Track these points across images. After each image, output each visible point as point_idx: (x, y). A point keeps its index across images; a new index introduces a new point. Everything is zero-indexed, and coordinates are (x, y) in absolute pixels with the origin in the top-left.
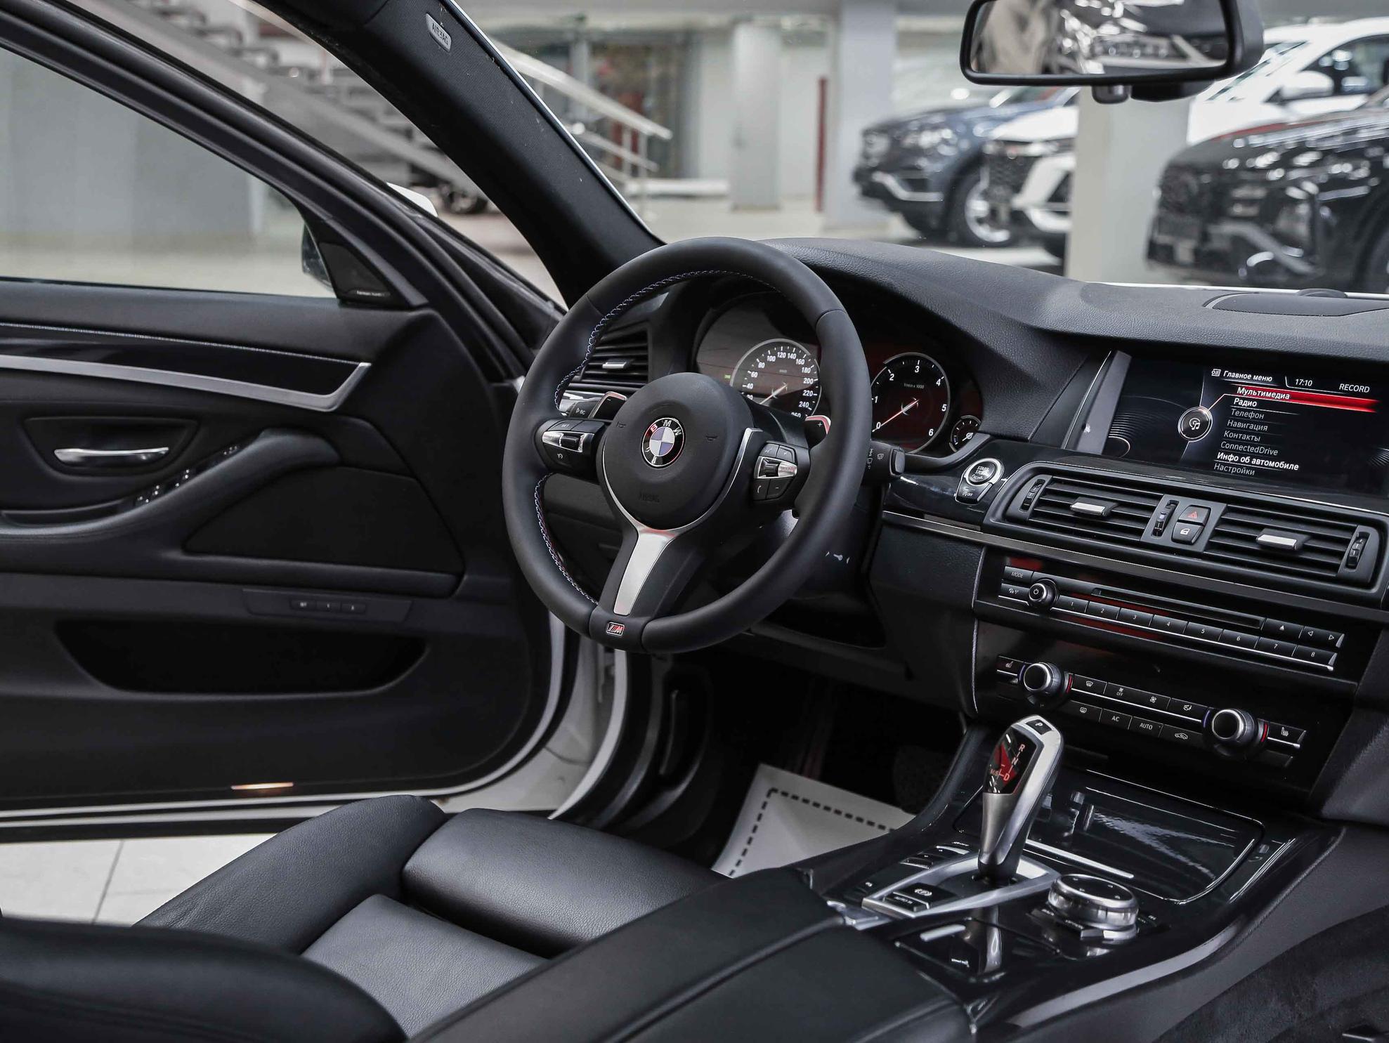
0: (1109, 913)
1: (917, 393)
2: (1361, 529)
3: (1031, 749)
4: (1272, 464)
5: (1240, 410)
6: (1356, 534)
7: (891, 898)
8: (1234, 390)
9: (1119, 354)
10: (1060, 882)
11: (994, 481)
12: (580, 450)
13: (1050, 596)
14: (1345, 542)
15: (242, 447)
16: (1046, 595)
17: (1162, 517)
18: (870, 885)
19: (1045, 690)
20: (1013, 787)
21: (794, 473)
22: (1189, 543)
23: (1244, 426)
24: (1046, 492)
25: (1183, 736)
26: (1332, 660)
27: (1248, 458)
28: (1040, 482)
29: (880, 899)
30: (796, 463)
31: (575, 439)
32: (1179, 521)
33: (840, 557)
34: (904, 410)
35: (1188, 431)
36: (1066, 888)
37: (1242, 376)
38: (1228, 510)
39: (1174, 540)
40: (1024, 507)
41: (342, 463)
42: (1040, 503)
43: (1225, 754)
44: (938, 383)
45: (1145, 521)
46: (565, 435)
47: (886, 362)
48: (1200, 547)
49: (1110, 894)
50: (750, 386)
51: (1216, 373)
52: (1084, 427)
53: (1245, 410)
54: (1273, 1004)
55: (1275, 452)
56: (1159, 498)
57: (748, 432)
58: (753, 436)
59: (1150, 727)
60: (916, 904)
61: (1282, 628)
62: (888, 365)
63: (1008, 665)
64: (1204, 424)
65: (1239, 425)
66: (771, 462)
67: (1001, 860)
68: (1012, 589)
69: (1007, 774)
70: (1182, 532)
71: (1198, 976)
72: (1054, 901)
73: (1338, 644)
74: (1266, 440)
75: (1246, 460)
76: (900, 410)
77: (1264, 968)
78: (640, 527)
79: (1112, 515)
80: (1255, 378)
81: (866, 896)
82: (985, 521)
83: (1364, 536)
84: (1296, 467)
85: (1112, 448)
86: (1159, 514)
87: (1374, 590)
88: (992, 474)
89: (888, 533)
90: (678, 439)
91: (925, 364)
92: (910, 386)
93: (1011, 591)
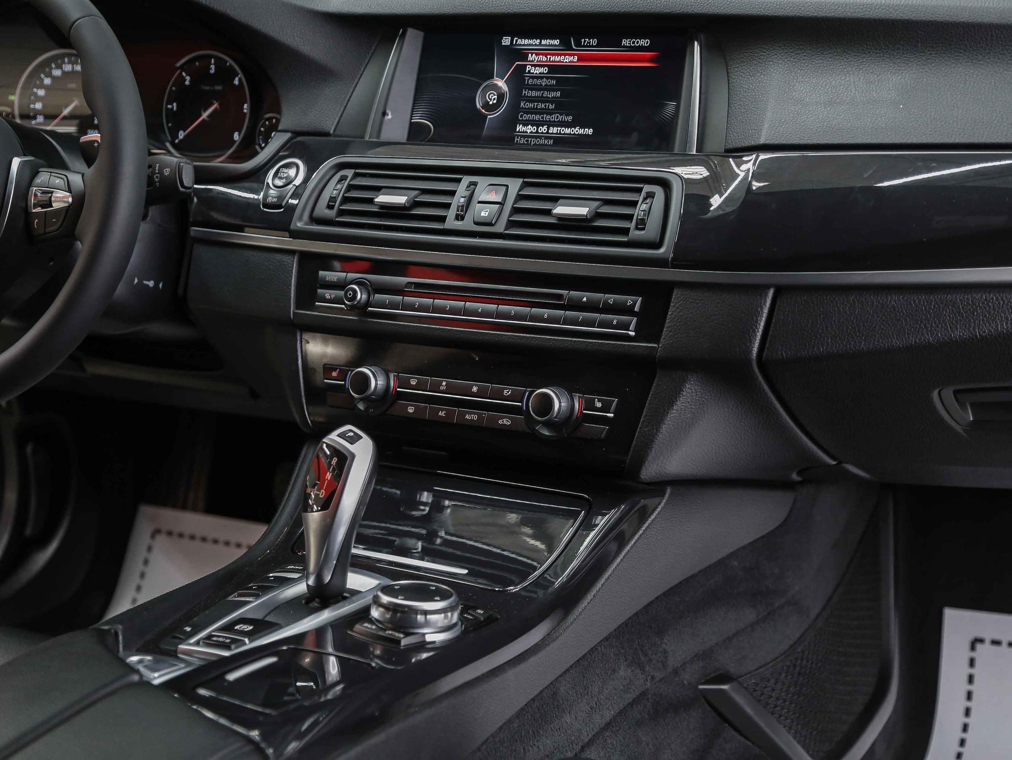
0: (429, 617)
1: (215, 96)
2: (647, 188)
3: (343, 460)
4: (567, 131)
5: (533, 78)
6: (643, 194)
7: (209, 641)
8: (525, 58)
9: (411, 32)
10: (380, 594)
11: (297, 182)
13: (364, 297)
14: (634, 204)
16: (361, 296)
17: (462, 200)
18: (188, 629)
19: (372, 394)
20: (330, 503)
21: (68, 202)
22: (490, 224)
23: (538, 94)
24: (351, 188)
25: (506, 422)
26: (632, 327)
27: (545, 127)
28: (343, 178)
29: (197, 643)
30: (70, 191)
32: (479, 202)
33: (151, 284)
34: (205, 115)
35: (486, 105)
36: (385, 599)
37: (531, 42)
38: (525, 185)
39: (476, 223)
40: (330, 207)
42: (346, 200)
43: (547, 433)
44: (236, 82)
45: (447, 206)
47: (178, 64)
48: (500, 228)
49: (426, 594)
50: (39, 106)
51: (506, 41)
52: (384, 114)
53: (537, 78)
54: (623, 672)
55: (570, 118)
56: (459, 181)
57: (16, 162)
58: (22, 165)
59: (475, 417)
60: (234, 641)
61: (585, 299)
62: (182, 68)
63: (334, 374)
64: (501, 97)
65: (534, 94)
66: (44, 192)
67: (327, 578)
68: (329, 294)
69: (322, 491)
70: (483, 214)
71: (533, 660)
72: (375, 613)
73: (637, 309)
74: (561, 106)
75: (543, 129)
76: (200, 115)
77: (606, 639)
79: (416, 204)
80: (544, 42)
81: (182, 641)
82: (292, 227)
83: (651, 195)
84: (590, 131)
85: (416, 134)
86: (459, 200)
87: (662, 250)
88: (297, 173)
91: (220, 63)
92: (207, 88)
93: (327, 296)
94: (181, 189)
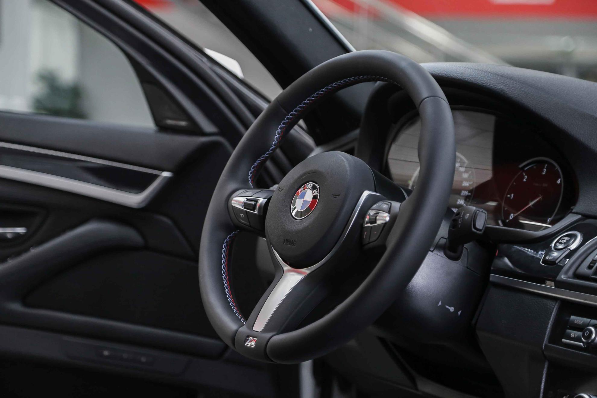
1: (542, 191)
11: (572, 247)
12: (256, 212)
16: (594, 336)
30: (390, 213)
31: (253, 203)
33: (452, 309)
34: (531, 204)
40: (590, 267)
44: (559, 182)
46: (248, 200)
47: (521, 166)
57: (366, 194)
58: (370, 196)
62: (523, 169)
63: (565, 397)
66: (375, 214)
68: (574, 334)
76: (528, 204)
78: (286, 268)
82: (558, 278)
88: (574, 241)
90: (315, 197)
91: (551, 167)
92: (537, 185)
93: (572, 335)
94: (473, 230)
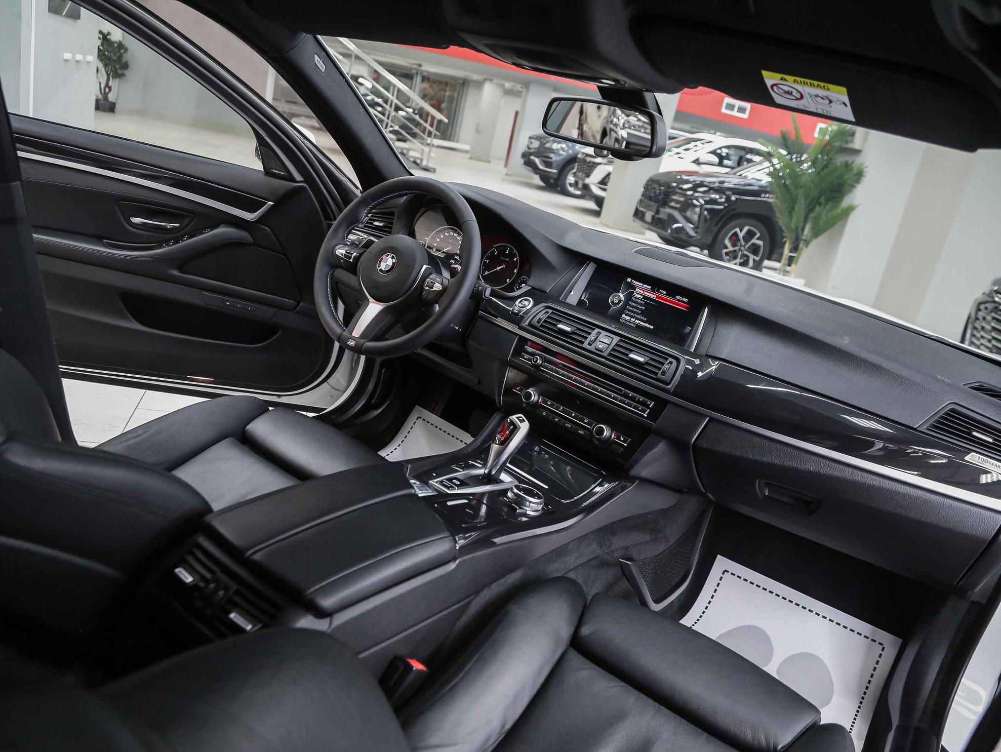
0: (531, 504)
1: (505, 262)
2: (670, 359)
3: (515, 428)
4: (643, 324)
5: (635, 298)
6: (668, 361)
7: (441, 482)
8: (635, 289)
9: (592, 264)
10: (514, 487)
11: (528, 308)
12: (351, 260)
13: (541, 362)
14: (663, 364)
15: (211, 230)
16: (539, 362)
17: (593, 338)
18: (435, 475)
19: (531, 402)
20: (504, 443)
21: (440, 289)
22: (601, 351)
23: (636, 305)
24: (549, 317)
25: (581, 432)
26: (647, 413)
27: (634, 319)
28: (547, 312)
29: (437, 482)
30: (442, 285)
31: (350, 255)
32: (600, 341)
34: (498, 268)
35: (613, 302)
36: (515, 491)
37: (639, 284)
38: (620, 340)
39: (596, 349)
40: (538, 322)
41: (254, 244)
42: (545, 321)
43: (597, 443)
44: (515, 260)
45: (586, 338)
46: (346, 252)
47: (495, 246)
48: (605, 354)
49: (533, 495)
50: (435, 244)
51: (629, 280)
52: (571, 292)
53: (637, 299)
54: (594, 546)
55: (646, 319)
56: (594, 329)
57: (425, 267)
58: (427, 269)
59: (570, 426)
60: (452, 487)
61: (631, 395)
62: (496, 247)
63: (518, 388)
64: (620, 301)
65: (634, 304)
66: (432, 282)
67: (493, 473)
69: (503, 437)
70: (600, 346)
71: (564, 533)
72: (510, 494)
73: (650, 406)
74: (643, 313)
75: (633, 320)
76: (496, 268)
77: (593, 532)
78: (371, 300)
79: (573, 333)
80: (644, 286)
81: (431, 479)
82: (520, 325)
83: (671, 363)
84: (652, 327)
85: (581, 302)
86: (592, 337)
87: (669, 387)
88: (529, 304)
89: (480, 321)
90: (394, 264)
91: (511, 250)
92: (503, 258)
93: (525, 357)
94: (484, 296)
